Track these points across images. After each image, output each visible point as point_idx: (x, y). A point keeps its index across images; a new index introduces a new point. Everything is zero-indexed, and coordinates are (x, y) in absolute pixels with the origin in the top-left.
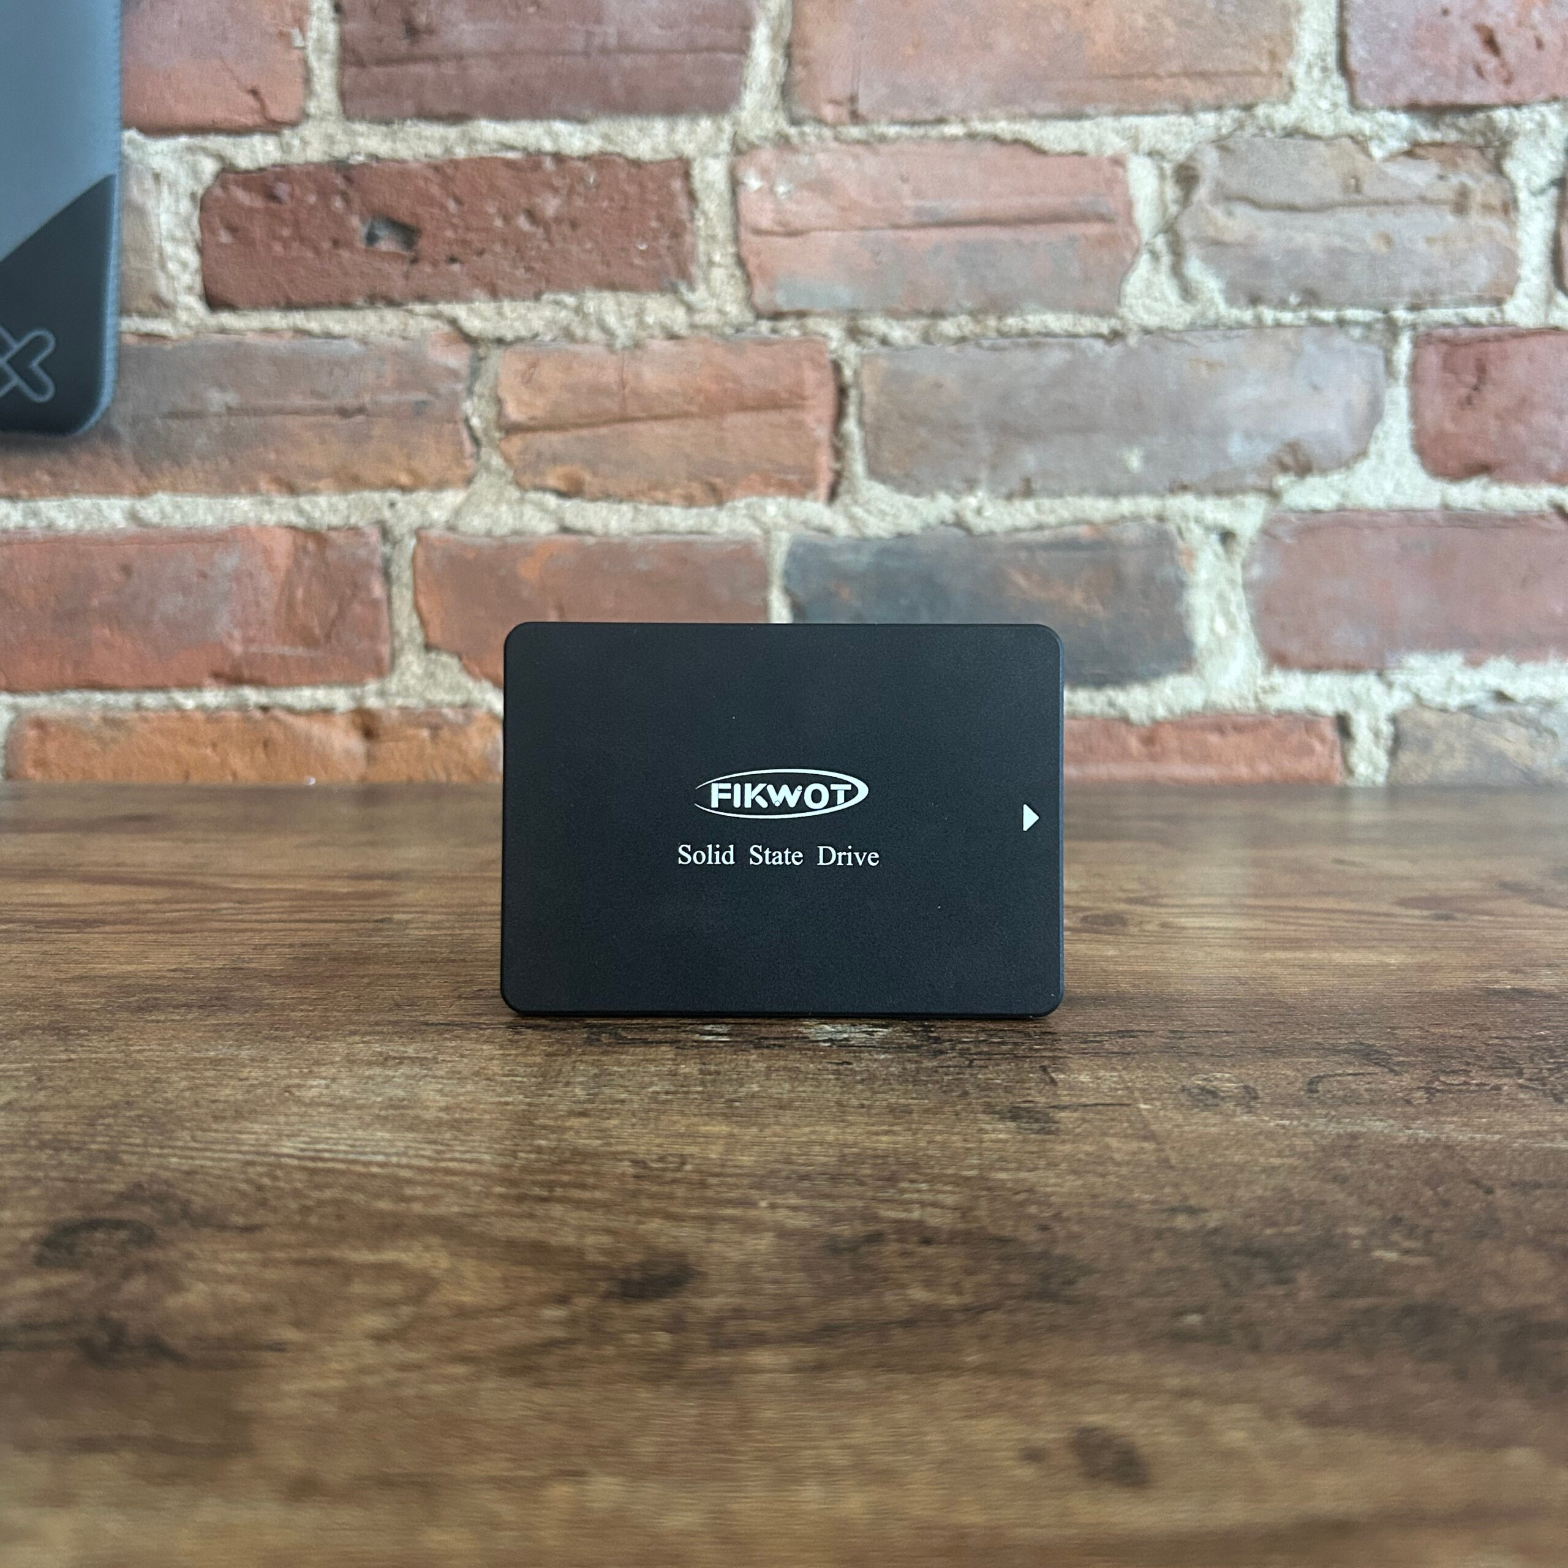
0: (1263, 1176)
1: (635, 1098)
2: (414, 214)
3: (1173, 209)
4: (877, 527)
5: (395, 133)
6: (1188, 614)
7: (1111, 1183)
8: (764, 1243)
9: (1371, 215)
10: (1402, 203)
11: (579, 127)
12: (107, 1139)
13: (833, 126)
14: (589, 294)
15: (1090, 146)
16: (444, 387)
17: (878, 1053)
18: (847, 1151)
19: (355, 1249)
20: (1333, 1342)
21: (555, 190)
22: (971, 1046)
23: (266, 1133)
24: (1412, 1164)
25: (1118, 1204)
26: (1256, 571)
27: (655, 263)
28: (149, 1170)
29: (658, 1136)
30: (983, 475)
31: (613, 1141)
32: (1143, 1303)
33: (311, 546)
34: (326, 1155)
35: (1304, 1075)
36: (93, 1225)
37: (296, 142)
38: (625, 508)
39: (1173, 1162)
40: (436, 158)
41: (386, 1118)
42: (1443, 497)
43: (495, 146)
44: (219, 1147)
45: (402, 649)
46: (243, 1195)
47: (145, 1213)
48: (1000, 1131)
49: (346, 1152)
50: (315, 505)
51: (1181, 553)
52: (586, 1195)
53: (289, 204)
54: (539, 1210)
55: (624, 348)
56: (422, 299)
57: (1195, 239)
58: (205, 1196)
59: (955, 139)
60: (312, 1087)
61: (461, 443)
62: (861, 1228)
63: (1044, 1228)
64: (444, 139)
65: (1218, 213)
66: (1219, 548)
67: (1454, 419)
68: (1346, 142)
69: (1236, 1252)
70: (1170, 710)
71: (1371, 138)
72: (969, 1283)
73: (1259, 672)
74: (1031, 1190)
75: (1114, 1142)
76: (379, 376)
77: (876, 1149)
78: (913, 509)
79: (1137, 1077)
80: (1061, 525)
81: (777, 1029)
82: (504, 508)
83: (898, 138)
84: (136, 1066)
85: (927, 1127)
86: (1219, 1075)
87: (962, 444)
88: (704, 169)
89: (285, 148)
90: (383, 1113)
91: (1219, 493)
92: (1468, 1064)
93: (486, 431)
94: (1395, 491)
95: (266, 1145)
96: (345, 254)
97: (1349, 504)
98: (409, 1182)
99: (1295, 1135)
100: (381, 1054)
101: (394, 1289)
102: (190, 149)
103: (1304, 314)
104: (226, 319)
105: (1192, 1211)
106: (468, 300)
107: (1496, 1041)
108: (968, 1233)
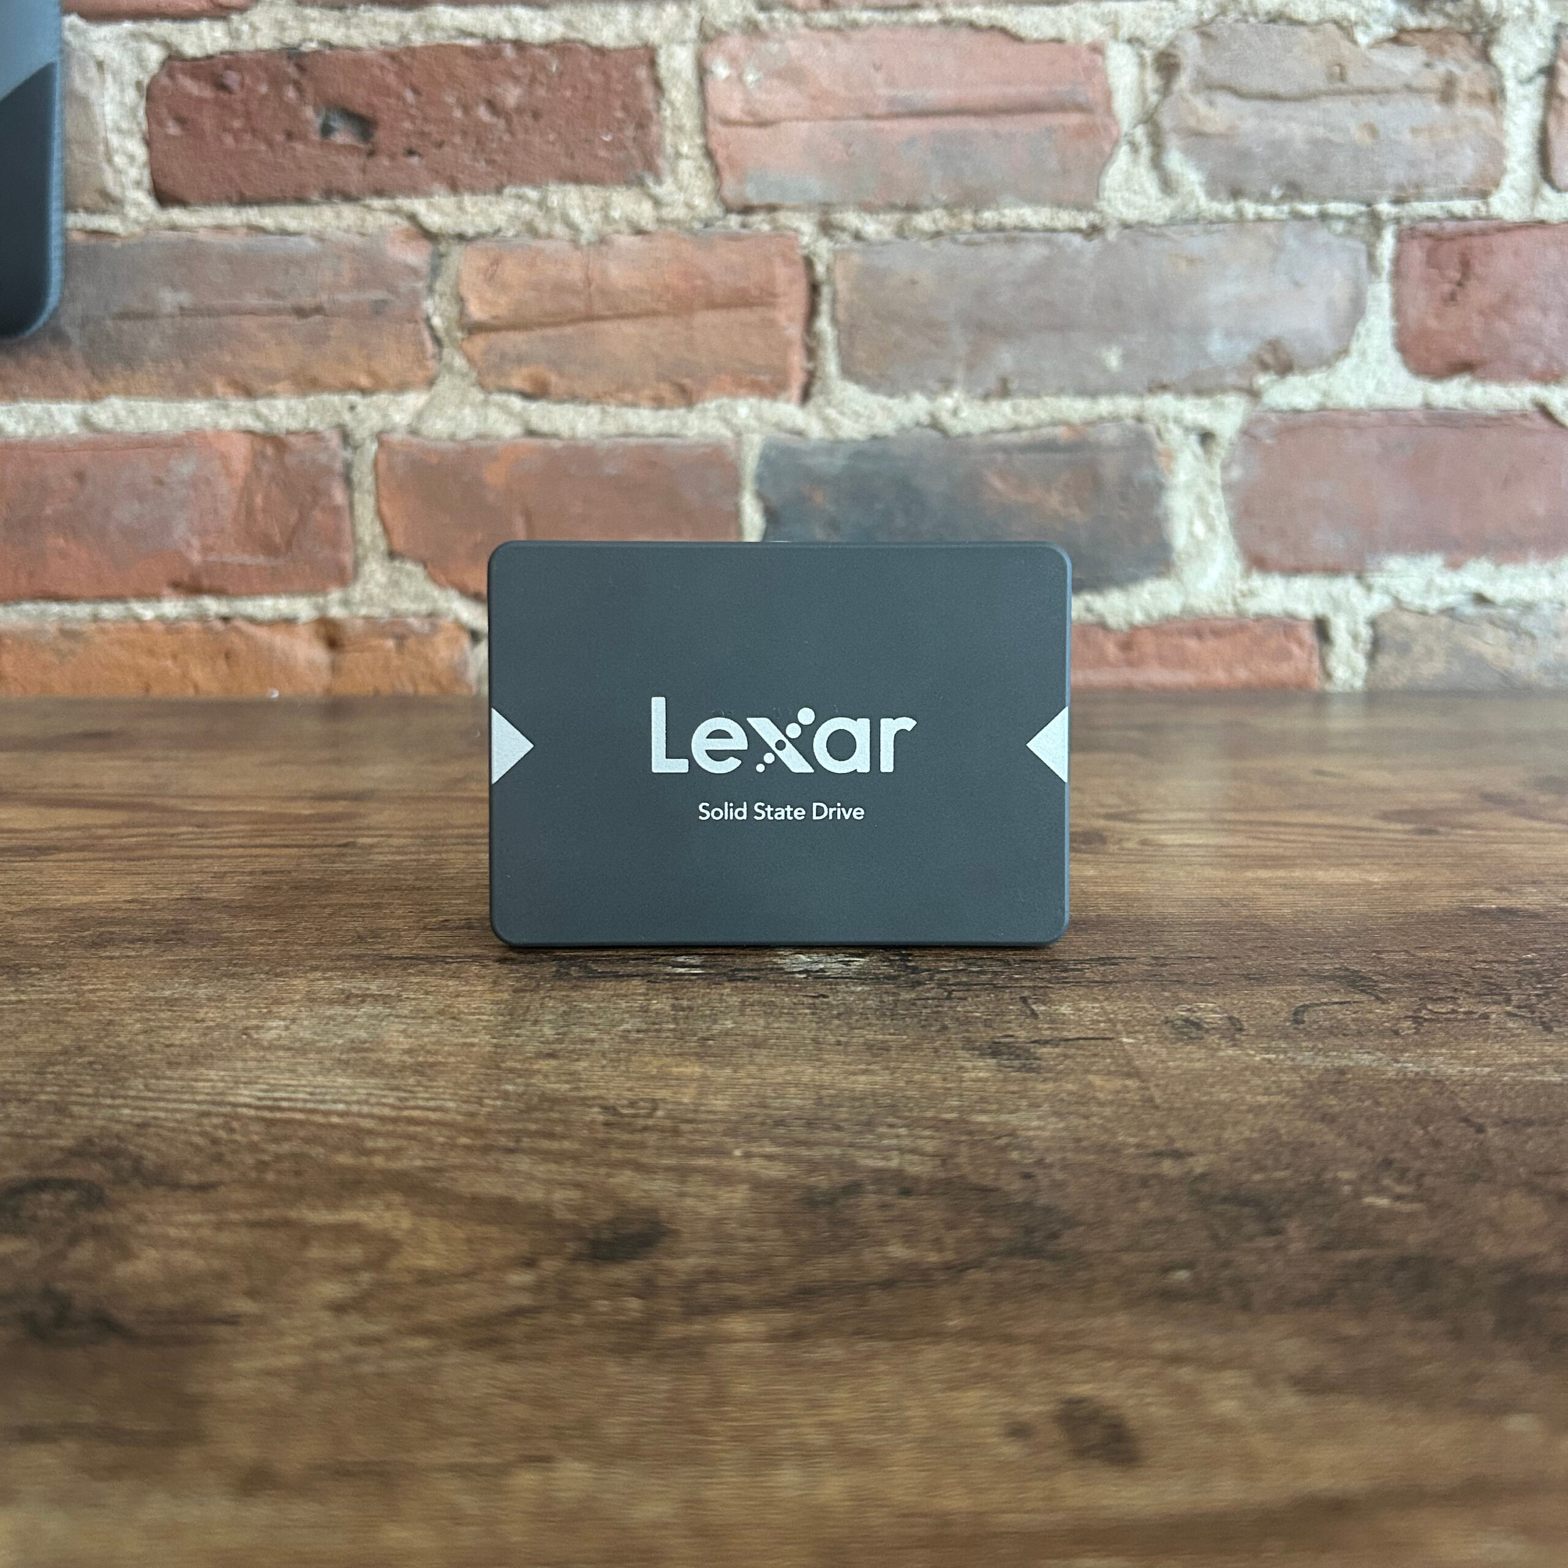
0: (1250, 1116)
1: (606, 1037)
2: (370, 105)
3: (1154, 98)
4: (851, 429)
5: (348, 18)
6: (1167, 517)
7: (1094, 1125)
8: (737, 1196)
9: (1356, 104)
10: (1387, 91)
11: (540, 13)
12: (56, 1089)
13: (804, 11)
14: (552, 188)
15: (1068, 33)
16: (403, 286)
17: (855, 984)
18: (824, 1093)
19: (313, 1208)
20: (1326, 1298)
21: (516, 79)
22: (950, 975)
23: (222, 1080)
24: (1401, 1101)
25: (1101, 1149)
26: (1236, 473)
27: (621, 155)
28: (99, 1123)
29: (629, 1079)
30: (959, 374)
31: (582, 1085)
32: (1129, 1259)
33: (270, 451)
34: (285, 1104)
35: (1289, 1004)
36: (40, 1185)
37: (245, 28)
38: (593, 410)
39: (1158, 1101)
40: (393, 45)
41: (347, 1063)
42: (1425, 396)
43: (453, 33)
44: (173, 1096)
45: (365, 557)
46: (198, 1149)
47: (96, 1171)
48: (981, 1069)
49: (305, 1101)
50: (272, 408)
51: (1159, 454)
52: (555, 1145)
53: (239, 94)
54: (508, 1163)
55: (590, 244)
56: (380, 193)
57: (1175, 130)
58: (157, 1151)
59: (929, 25)
60: (271, 1029)
61: (422, 344)
62: (839, 1178)
63: (1027, 1176)
64: (399, 25)
65: (1199, 103)
66: (1198, 450)
67: (1439, 316)
68: (1331, 28)
69: (1225, 1200)
70: (1148, 615)
71: (1356, 24)
72: (950, 1238)
73: (1237, 575)
74: (1012, 1134)
75: (1097, 1080)
76: (337, 274)
77: (853, 1090)
78: (888, 410)
79: (1119, 1008)
80: (1039, 426)
81: (751, 961)
82: (467, 411)
83: (870, 24)
84: (89, 1007)
85: (905, 1065)
86: (1202, 1005)
87: (937, 342)
88: (671, 56)
89: (235, 35)
90: (344, 1057)
91: (1199, 392)
92: (1455, 990)
93: (448, 330)
94: (1376, 390)
95: (222, 1094)
96: (299, 147)
97: (1330, 404)
98: (370, 1132)
99: (1281, 1070)
100: (343, 991)
101: (355, 1253)
102: (134, 36)
103: (1286, 208)
104: (177, 215)
105: (1178, 1155)
106: (427, 194)
107: (1483, 965)
108: (949, 1182)
